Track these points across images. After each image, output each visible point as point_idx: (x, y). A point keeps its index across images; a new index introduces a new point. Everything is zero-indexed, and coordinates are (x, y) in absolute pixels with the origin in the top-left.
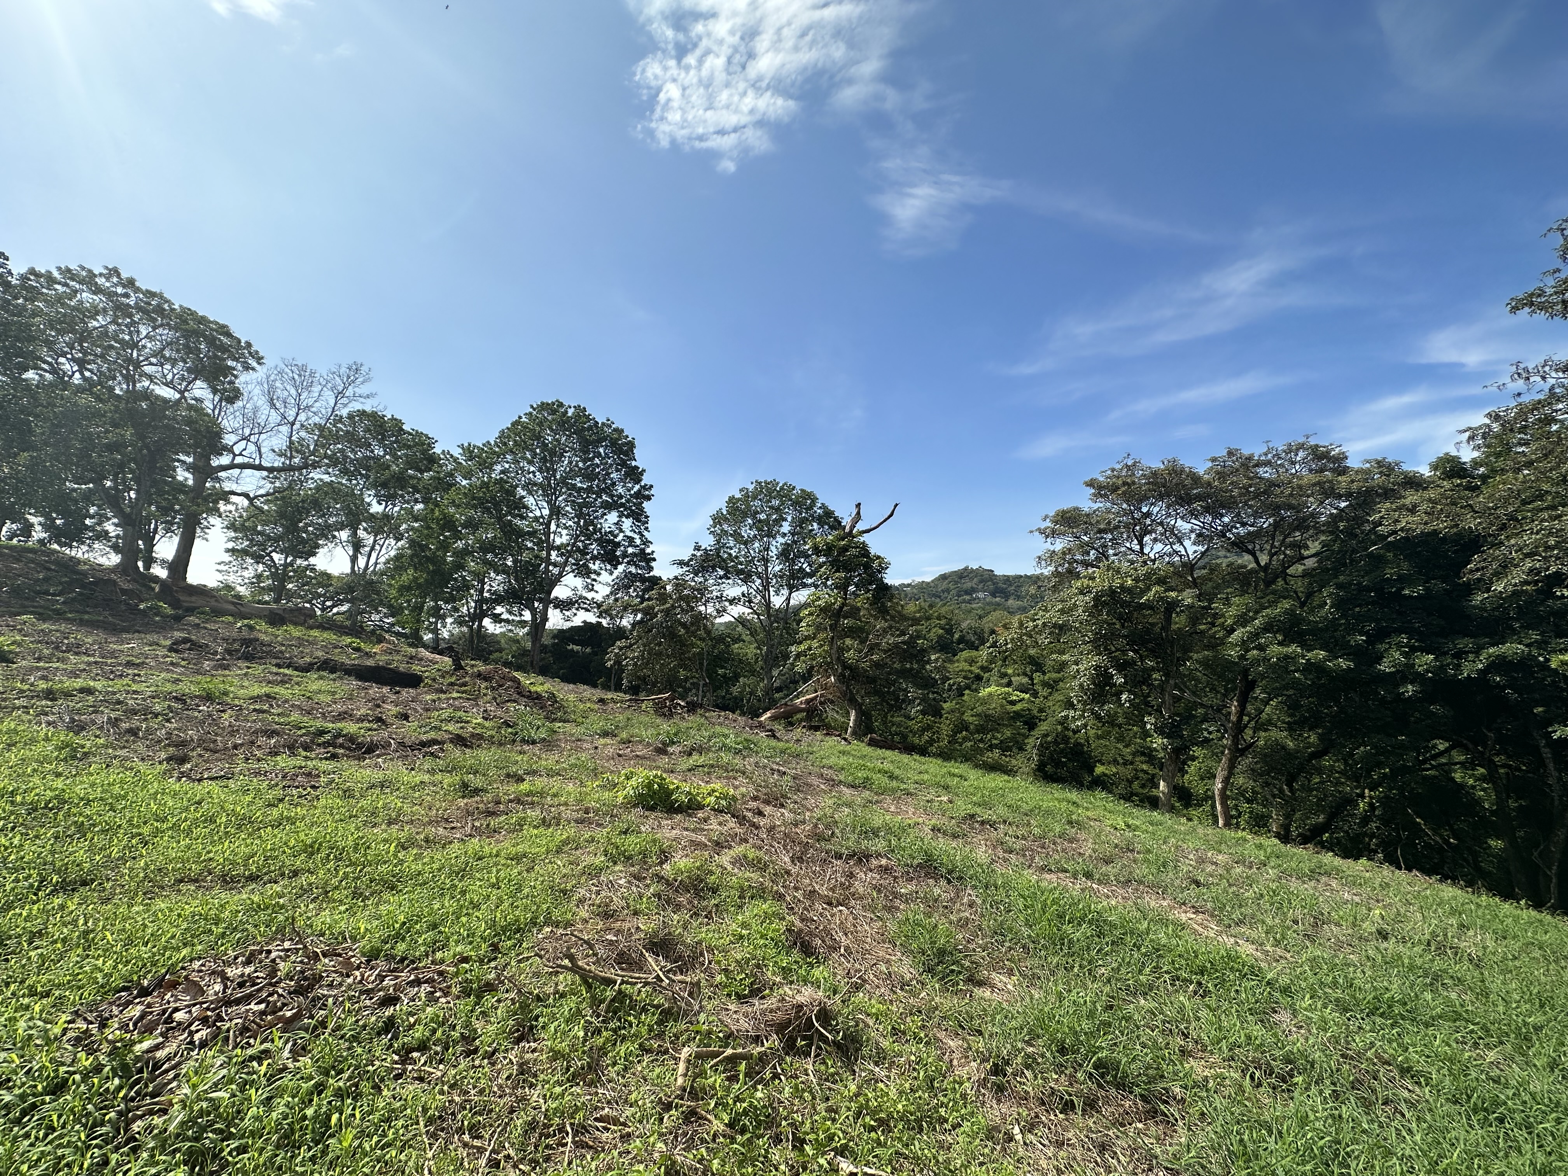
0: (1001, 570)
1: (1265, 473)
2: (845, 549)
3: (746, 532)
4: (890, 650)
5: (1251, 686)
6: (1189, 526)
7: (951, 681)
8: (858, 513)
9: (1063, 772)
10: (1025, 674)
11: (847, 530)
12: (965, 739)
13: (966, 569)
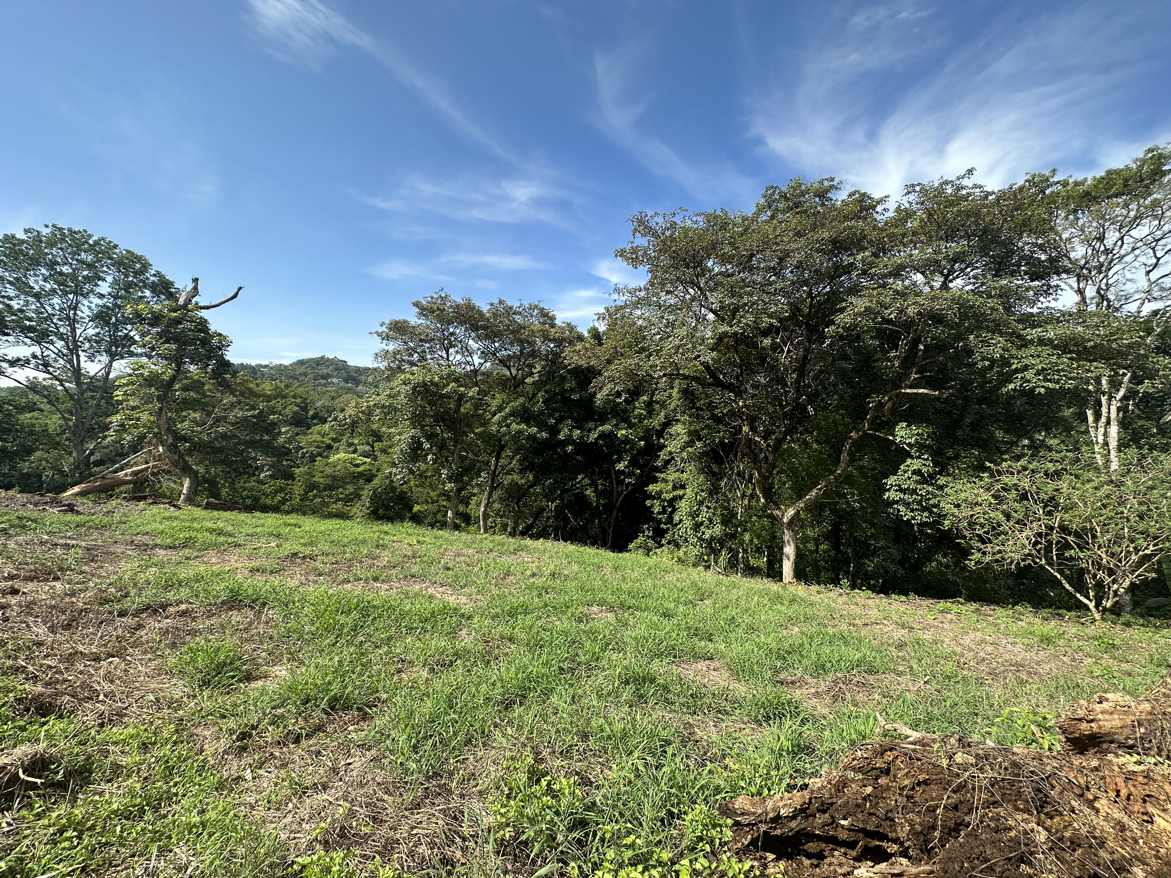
0: (351, 363)
1: (518, 319)
2: (178, 321)
3: (36, 283)
4: (237, 423)
5: (502, 448)
6: (477, 346)
7: (305, 450)
8: (195, 288)
9: (391, 513)
10: (368, 444)
11: (181, 301)
12: (315, 496)
13: (323, 358)
